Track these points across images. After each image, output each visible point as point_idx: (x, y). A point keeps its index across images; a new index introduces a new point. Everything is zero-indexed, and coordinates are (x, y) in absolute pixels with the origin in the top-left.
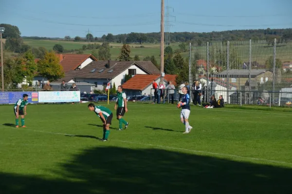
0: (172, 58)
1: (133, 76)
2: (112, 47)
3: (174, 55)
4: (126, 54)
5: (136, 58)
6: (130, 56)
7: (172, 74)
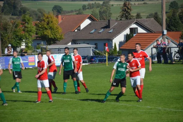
0: (178, 14)
1: (134, 35)
2: (113, 5)
3: (180, 11)
4: (127, 12)
5: (138, 16)
6: (132, 14)
7: (177, 31)
